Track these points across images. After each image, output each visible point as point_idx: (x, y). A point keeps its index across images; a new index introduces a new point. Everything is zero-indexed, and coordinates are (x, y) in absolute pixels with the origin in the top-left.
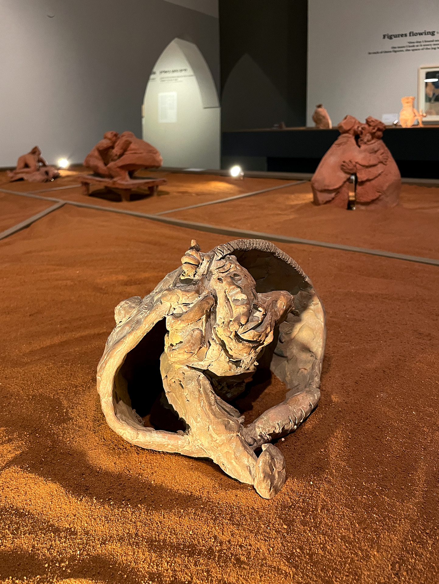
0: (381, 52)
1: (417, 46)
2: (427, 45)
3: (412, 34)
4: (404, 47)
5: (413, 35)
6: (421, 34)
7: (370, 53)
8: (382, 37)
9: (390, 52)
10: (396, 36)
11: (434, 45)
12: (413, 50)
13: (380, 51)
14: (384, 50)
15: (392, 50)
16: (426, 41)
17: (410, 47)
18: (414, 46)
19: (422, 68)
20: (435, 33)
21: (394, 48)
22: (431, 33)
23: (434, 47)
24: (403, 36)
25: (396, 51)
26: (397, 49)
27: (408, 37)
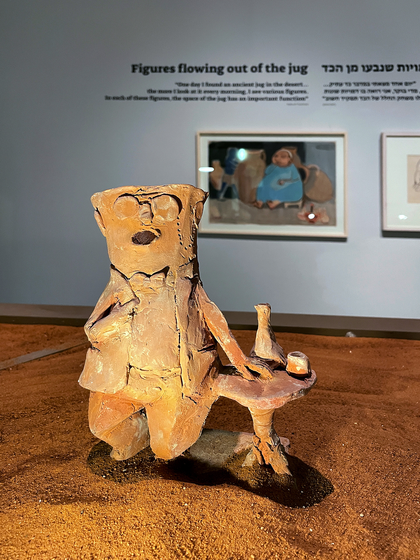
0: (129, 98)
1: (193, 92)
2: (211, 92)
3: (184, 68)
4: (170, 92)
5: (185, 71)
6: (199, 70)
7: (108, 98)
8: (131, 69)
9: (146, 99)
10: (155, 70)
11: (223, 92)
12: (186, 99)
13: (126, 96)
14: (134, 95)
15: (148, 95)
16: (208, 84)
17: (180, 92)
18: (187, 92)
19: (202, 135)
20: (225, 70)
21: (150, 91)
22: (220, 71)
23: (225, 96)
24: (168, 70)
25: (155, 99)
26: (158, 95)
27: (176, 73)
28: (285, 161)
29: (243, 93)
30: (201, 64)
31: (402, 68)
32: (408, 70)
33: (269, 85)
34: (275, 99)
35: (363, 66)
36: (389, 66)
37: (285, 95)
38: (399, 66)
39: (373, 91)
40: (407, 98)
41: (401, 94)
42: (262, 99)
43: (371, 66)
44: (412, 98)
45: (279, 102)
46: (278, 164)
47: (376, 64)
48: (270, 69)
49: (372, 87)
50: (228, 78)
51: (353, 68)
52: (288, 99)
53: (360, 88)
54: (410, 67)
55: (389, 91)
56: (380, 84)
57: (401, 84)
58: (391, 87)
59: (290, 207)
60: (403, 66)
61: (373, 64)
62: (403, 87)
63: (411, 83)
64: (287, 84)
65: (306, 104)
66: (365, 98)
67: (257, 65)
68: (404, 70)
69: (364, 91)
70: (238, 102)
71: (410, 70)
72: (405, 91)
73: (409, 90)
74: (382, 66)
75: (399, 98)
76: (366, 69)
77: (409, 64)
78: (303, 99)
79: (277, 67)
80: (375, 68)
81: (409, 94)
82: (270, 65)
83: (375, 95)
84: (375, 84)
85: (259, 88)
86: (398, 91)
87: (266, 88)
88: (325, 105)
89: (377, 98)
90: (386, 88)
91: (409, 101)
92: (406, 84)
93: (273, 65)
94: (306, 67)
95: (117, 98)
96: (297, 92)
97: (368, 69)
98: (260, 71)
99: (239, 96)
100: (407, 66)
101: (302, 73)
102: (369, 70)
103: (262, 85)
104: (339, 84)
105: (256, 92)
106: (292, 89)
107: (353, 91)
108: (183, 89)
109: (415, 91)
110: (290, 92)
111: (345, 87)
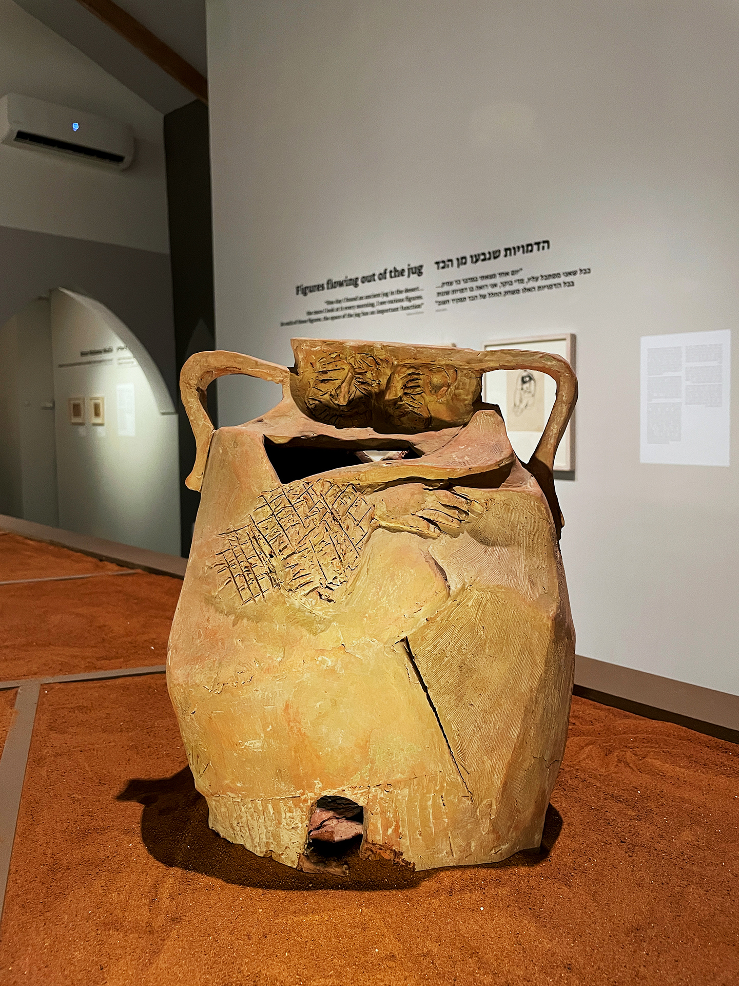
0: (295, 323)
1: (337, 310)
2: (350, 308)
3: (332, 285)
4: (319, 312)
5: (331, 288)
6: (341, 284)
7: (282, 324)
8: (295, 291)
9: (304, 322)
10: (311, 289)
11: (359, 307)
12: (333, 318)
14: (298, 318)
15: (306, 318)
16: (347, 300)
17: (329, 311)
18: (332, 310)
20: (359, 282)
21: (309, 313)
22: (354, 283)
23: (358, 311)
24: (319, 287)
25: (311, 321)
26: (313, 317)
27: (326, 290)
29: (372, 305)
30: (342, 279)
31: (508, 252)
32: (515, 254)
33: (392, 293)
34: (396, 310)
35: (472, 257)
36: (497, 251)
37: (406, 304)
38: (506, 250)
39: (480, 288)
40: (513, 292)
41: (508, 288)
42: (387, 311)
43: (479, 255)
44: (518, 291)
45: (401, 312)
47: (483, 252)
48: (393, 274)
49: (480, 283)
50: (365, 289)
51: (462, 261)
52: (408, 308)
53: (470, 284)
54: (517, 249)
55: (495, 285)
56: (487, 277)
57: (507, 274)
58: (498, 280)
60: (509, 249)
61: (480, 252)
62: (510, 278)
63: (517, 271)
64: (407, 291)
65: (422, 313)
66: (473, 298)
67: (382, 272)
68: (510, 254)
69: (472, 289)
70: (370, 316)
71: (517, 253)
72: (511, 283)
73: (515, 281)
74: (489, 253)
75: (506, 293)
76: (474, 259)
77: (516, 246)
78: (419, 306)
79: (398, 271)
80: (482, 257)
81: (516, 286)
82: (393, 270)
83: (483, 292)
84: (483, 277)
85: (385, 299)
86: (504, 284)
87: (391, 298)
88: (437, 311)
89: (484, 297)
90: (493, 281)
91: (516, 295)
92: (514, 273)
93: (395, 268)
94: (421, 267)
95: (288, 324)
96: (414, 298)
97: (476, 259)
98: (385, 278)
99: (369, 309)
100: (514, 248)
101: (419, 276)
102: (477, 261)
103: (386, 295)
104: (450, 283)
105: (382, 303)
106: (411, 295)
107: (462, 290)
108: (330, 307)
109: (521, 281)
110: (409, 299)
111: (455, 287)
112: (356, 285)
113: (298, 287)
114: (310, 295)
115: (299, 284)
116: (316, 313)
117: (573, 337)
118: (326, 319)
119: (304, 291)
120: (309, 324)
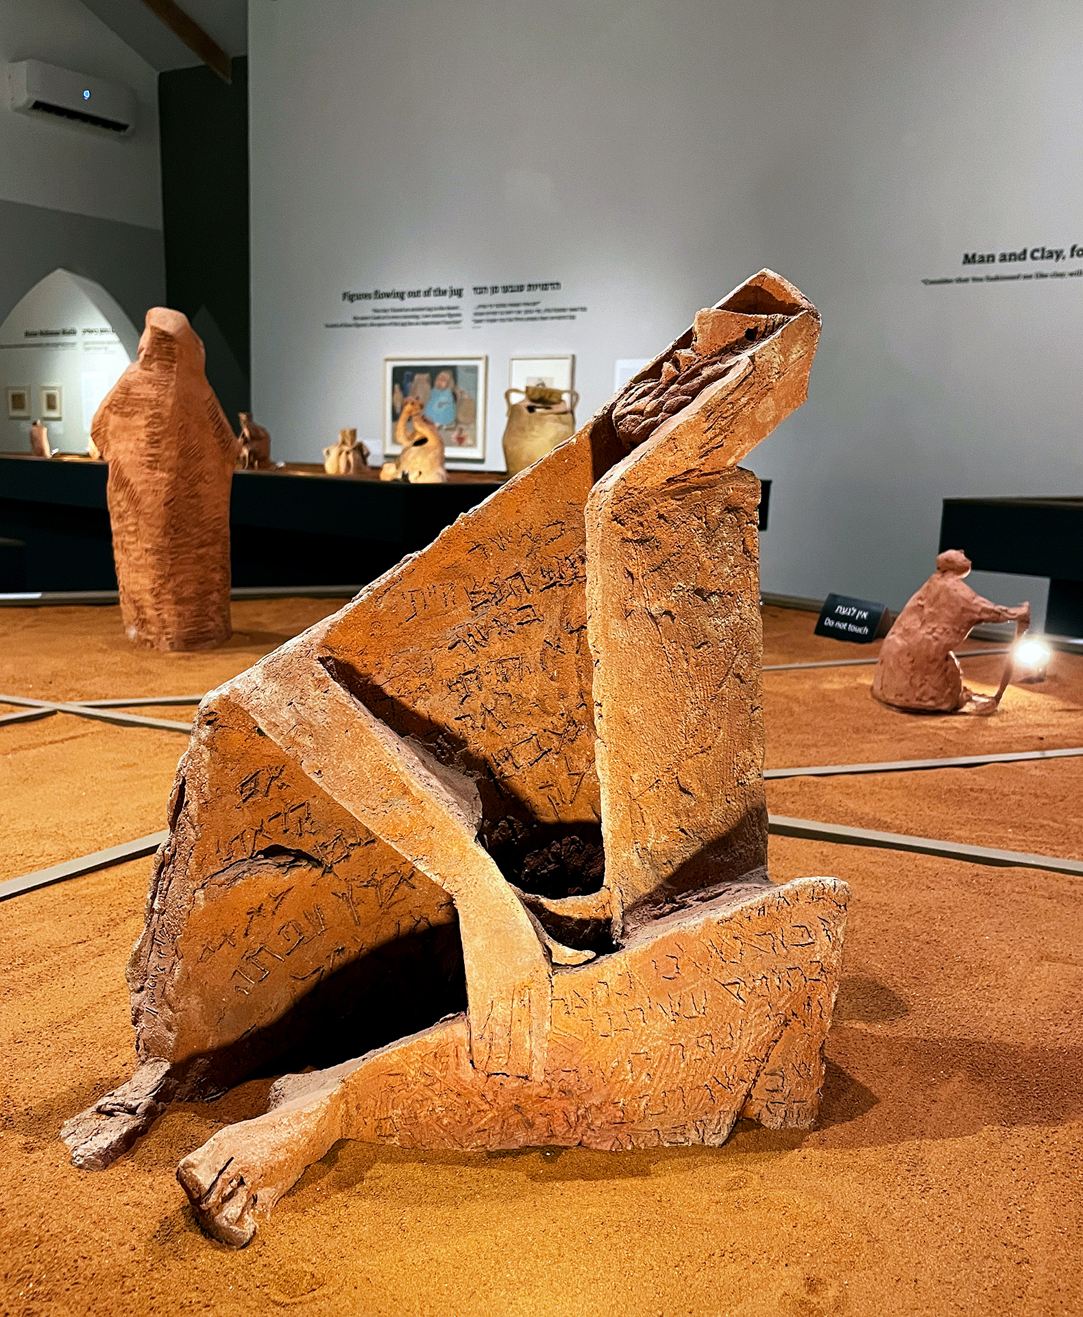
0: (341, 325)
1: (384, 318)
2: (396, 317)
3: (379, 295)
4: (366, 318)
5: (378, 298)
6: (388, 295)
7: (327, 326)
8: (341, 297)
9: (350, 326)
10: (358, 297)
11: (405, 317)
12: (380, 325)
13: (340, 323)
14: (344, 322)
15: (353, 322)
16: (394, 310)
17: (375, 318)
18: (378, 318)
19: (387, 360)
20: (405, 296)
21: (355, 318)
22: (401, 296)
23: (406, 321)
24: (366, 296)
25: (358, 326)
26: (360, 322)
27: (372, 299)
28: (444, 384)
29: (417, 317)
30: (389, 290)
31: (530, 288)
32: (535, 289)
33: (436, 309)
34: (438, 323)
35: (502, 287)
36: (522, 286)
37: (447, 319)
38: (530, 286)
39: (509, 313)
40: (533, 319)
41: (530, 315)
42: (431, 323)
43: (508, 287)
44: (536, 319)
45: (442, 326)
46: (440, 387)
47: (512, 284)
48: (437, 293)
49: (508, 309)
50: (410, 302)
51: (495, 290)
52: (448, 323)
53: (500, 309)
54: (537, 287)
55: (520, 312)
56: (514, 305)
57: (529, 304)
58: (523, 308)
59: (447, 429)
61: (509, 284)
62: (531, 308)
64: (449, 308)
65: (459, 328)
66: (503, 320)
67: (427, 290)
68: (532, 290)
69: (502, 313)
70: (415, 326)
71: (537, 289)
72: (531, 312)
73: (535, 311)
74: (516, 286)
75: (528, 319)
77: (536, 283)
78: (459, 322)
79: (441, 291)
80: (511, 289)
81: (535, 315)
82: (437, 289)
83: (510, 316)
84: (510, 305)
85: (429, 313)
86: (527, 312)
87: (435, 312)
88: (473, 327)
89: (511, 320)
90: (518, 309)
91: (535, 322)
92: (535, 304)
94: (462, 290)
95: (333, 326)
96: (455, 315)
97: (506, 289)
98: (430, 295)
99: (415, 320)
100: (535, 285)
101: (459, 296)
102: (507, 291)
103: (430, 310)
104: (484, 306)
105: (427, 316)
106: (452, 312)
107: (495, 313)
108: (377, 315)
109: (538, 311)
110: (450, 316)
111: (488, 310)
112: (402, 298)
113: (345, 294)
114: (357, 302)
115: (346, 291)
116: (363, 318)
117: (574, 357)
118: (372, 325)
119: (351, 298)
120: (354, 329)
